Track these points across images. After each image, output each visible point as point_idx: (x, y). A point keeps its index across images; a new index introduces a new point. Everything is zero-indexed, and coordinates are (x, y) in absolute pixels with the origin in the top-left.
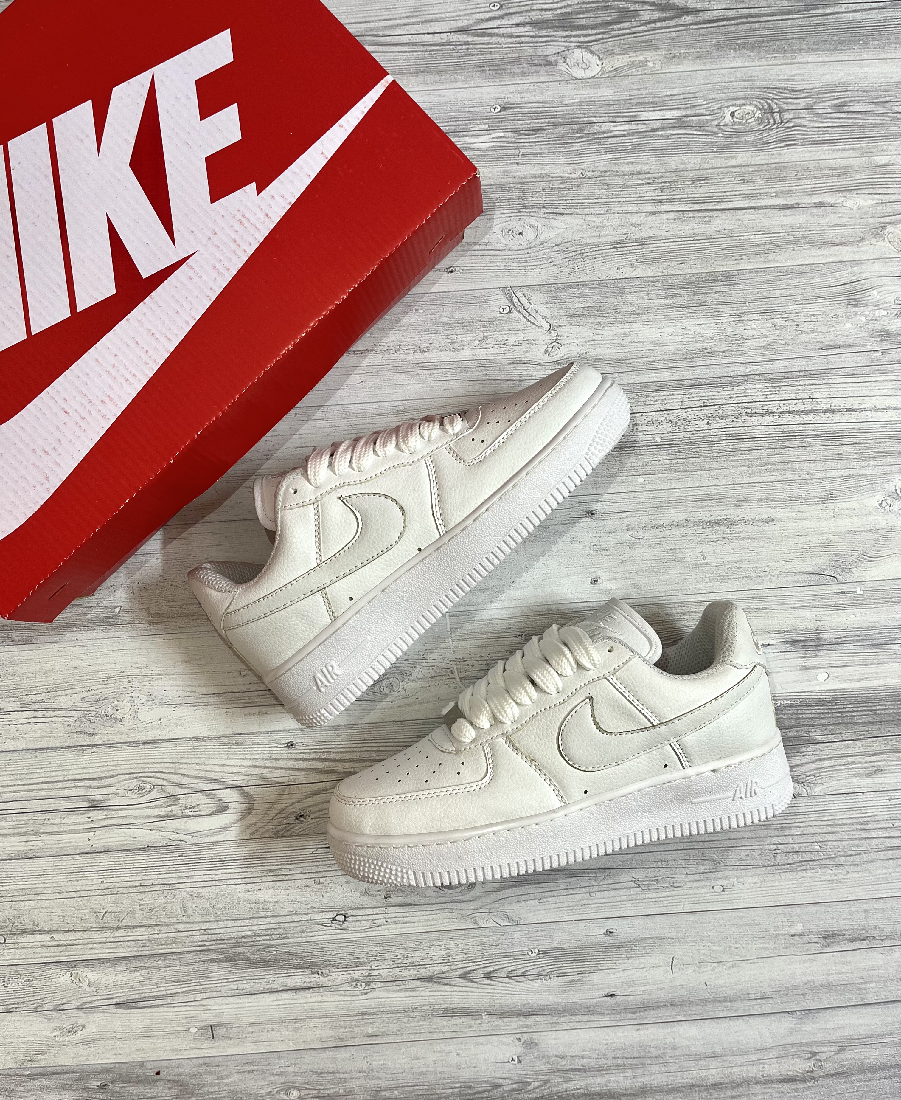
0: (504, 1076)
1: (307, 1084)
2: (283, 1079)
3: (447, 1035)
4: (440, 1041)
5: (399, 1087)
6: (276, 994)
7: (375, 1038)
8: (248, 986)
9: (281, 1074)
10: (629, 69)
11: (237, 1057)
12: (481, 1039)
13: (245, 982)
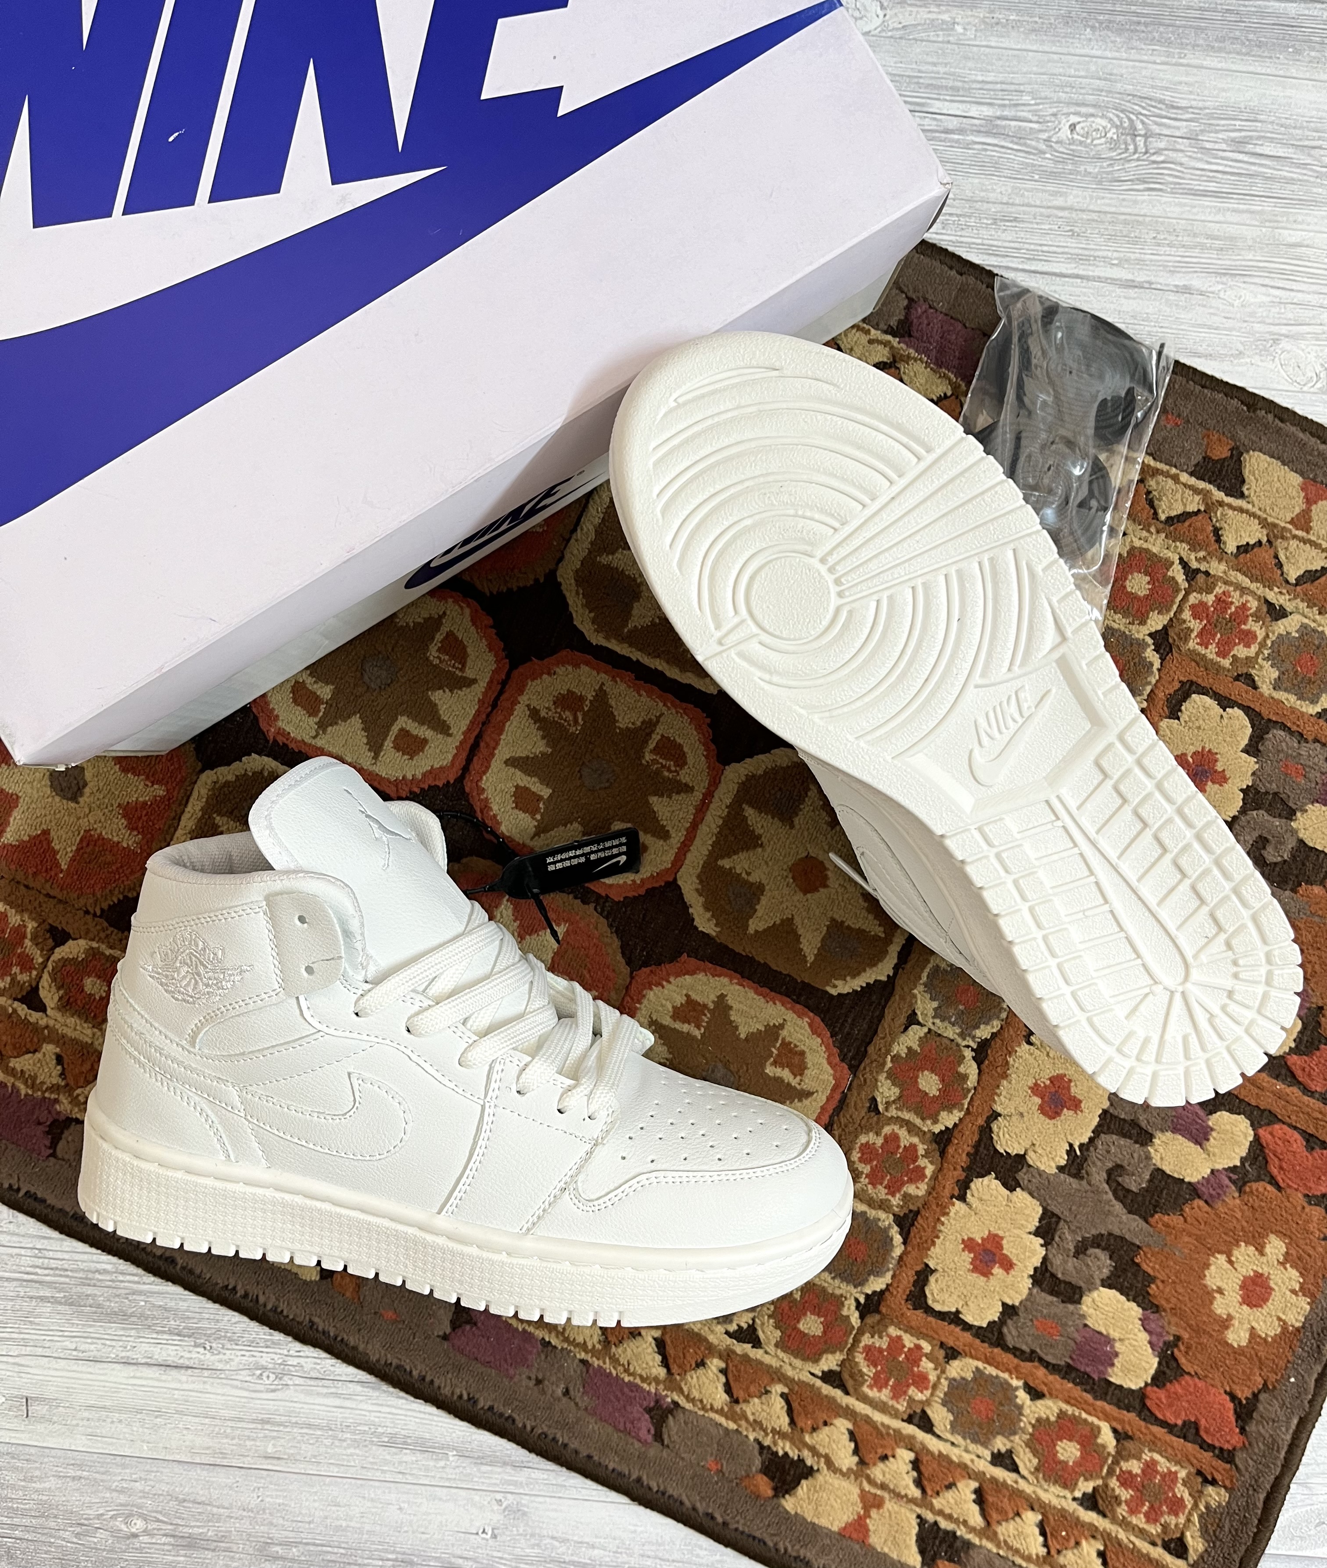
0: (465, 1554)
1: (161, 1512)
2: (123, 1499)
3: (388, 1477)
4: (377, 1484)
5: (301, 1543)
6: (135, 1367)
7: (275, 1462)
8: (92, 1347)
9: (122, 1491)
10: (925, 31)
11: (59, 1453)
12: (439, 1492)
13: (89, 1341)
